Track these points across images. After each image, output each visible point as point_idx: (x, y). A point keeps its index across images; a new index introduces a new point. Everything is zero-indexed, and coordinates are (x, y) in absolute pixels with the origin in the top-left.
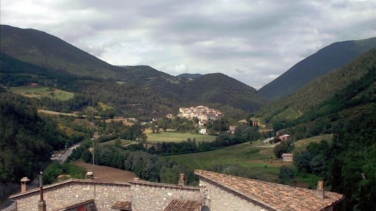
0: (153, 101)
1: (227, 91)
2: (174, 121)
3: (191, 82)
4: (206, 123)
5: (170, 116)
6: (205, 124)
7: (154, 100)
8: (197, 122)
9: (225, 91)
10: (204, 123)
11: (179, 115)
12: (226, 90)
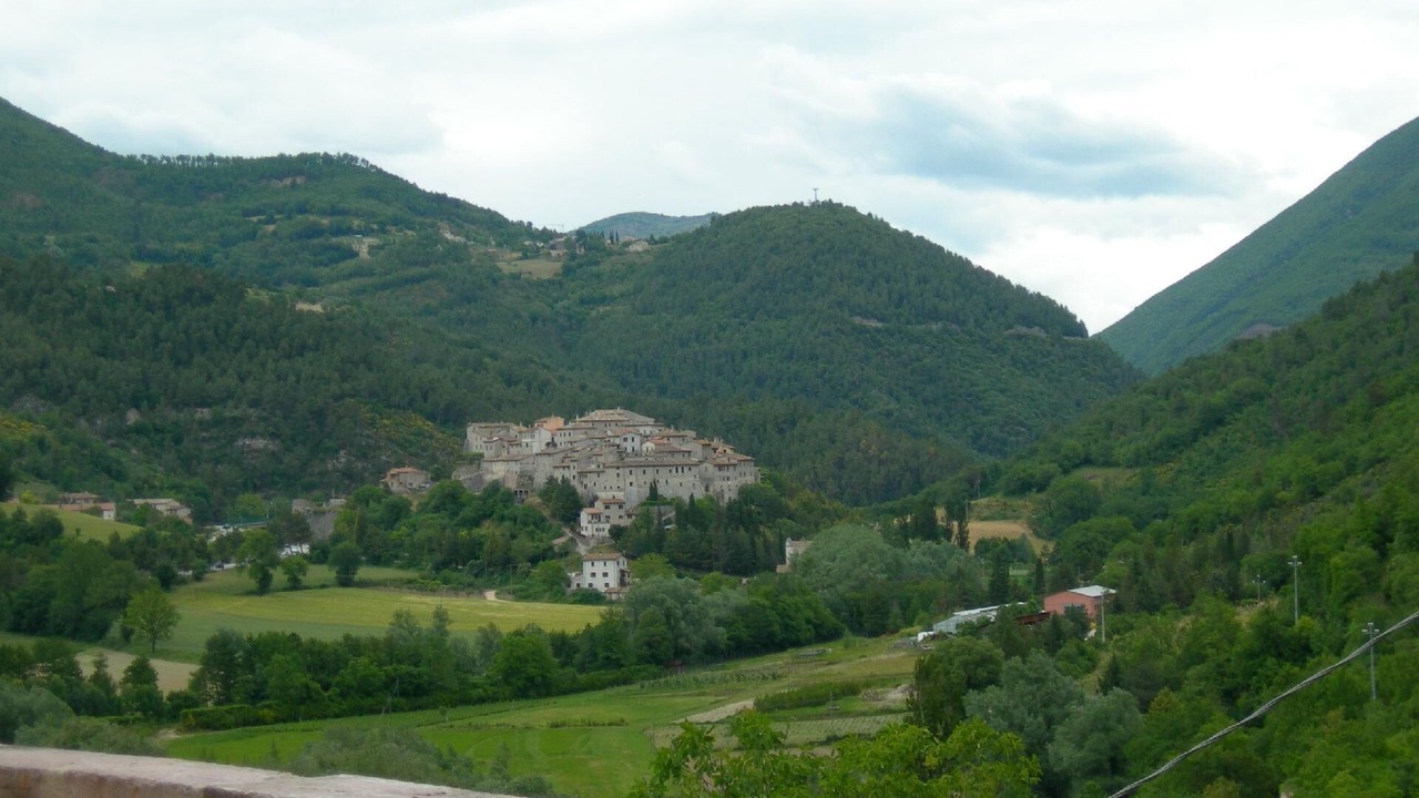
0: (334, 388)
1: (874, 324)
2: (423, 508)
3: (632, 268)
4: (626, 522)
5: (408, 482)
6: (617, 532)
7: (344, 378)
8: (572, 518)
9: (857, 320)
10: (615, 521)
11: (462, 475)
12: (865, 315)
